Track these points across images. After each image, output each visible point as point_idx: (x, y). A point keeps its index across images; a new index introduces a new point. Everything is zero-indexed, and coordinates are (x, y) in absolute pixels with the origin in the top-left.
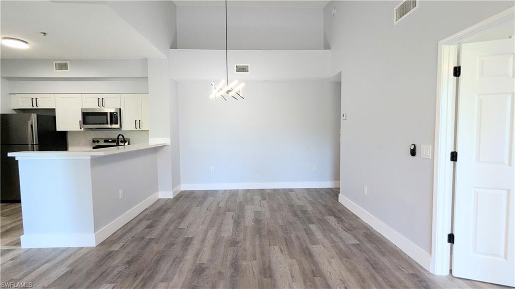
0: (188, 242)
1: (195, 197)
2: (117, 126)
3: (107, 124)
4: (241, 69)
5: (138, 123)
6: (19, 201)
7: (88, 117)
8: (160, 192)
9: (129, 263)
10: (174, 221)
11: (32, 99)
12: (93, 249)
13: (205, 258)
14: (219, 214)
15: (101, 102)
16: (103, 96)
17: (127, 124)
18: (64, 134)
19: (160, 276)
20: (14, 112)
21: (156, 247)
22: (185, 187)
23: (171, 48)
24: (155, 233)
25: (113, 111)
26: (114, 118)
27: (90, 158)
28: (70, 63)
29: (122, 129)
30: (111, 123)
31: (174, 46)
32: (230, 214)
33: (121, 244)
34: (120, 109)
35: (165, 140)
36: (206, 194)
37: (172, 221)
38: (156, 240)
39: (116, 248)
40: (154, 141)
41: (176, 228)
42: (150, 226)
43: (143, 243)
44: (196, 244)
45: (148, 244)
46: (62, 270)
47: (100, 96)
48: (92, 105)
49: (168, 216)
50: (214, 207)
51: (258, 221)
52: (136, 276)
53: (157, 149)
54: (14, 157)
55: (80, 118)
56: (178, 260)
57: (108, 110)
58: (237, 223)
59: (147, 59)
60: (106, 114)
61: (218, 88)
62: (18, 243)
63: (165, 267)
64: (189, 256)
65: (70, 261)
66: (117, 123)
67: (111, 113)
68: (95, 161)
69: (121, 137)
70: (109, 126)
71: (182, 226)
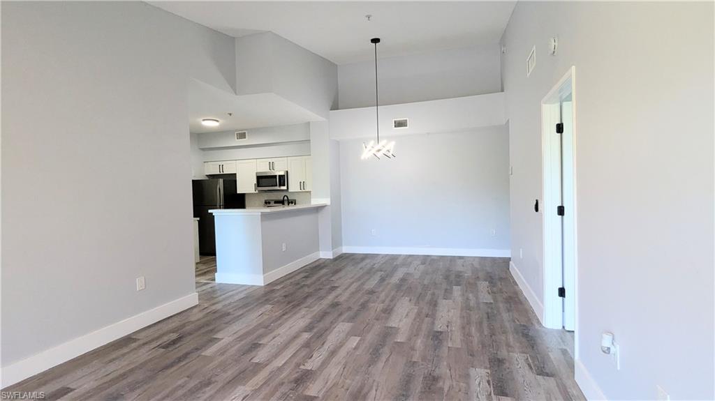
0: (334, 288)
1: (353, 259)
2: (285, 188)
3: (276, 186)
4: (400, 124)
5: (302, 184)
6: (215, 255)
7: (262, 180)
8: (321, 252)
9: (285, 296)
10: (327, 275)
11: (220, 166)
12: (261, 287)
13: (342, 299)
14: (370, 272)
15: (272, 165)
16: (273, 160)
17: (293, 187)
18: (243, 195)
19: (304, 305)
20: (207, 178)
21: (306, 290)
22: (346, 249)
23: (331, 110)
24: (309, 282)
25: (282, 173)
26: (283, 180)
27: (260, 214)
28: (248, 133)
29: (289, 191)
30: (280, 185)
31: (335, 106)
32: (380, 274)
33: (282, 286)
34: (287, 172)
35: (325, 201)
36: (365, 257)
37: (326, 274)
38: (308, 286)
39: (279, 287)
40: (315, 202)
41: (327, 279)
42: (306, 277)
43: (299, 286)
44: (339, 291)
45: (302, 287)
46: (242, 295)
47: (271, 160)
48: (264, 169)
49: (323, 271)
50: (369, 266)
51: (403, 280)
52: (289, 303)
53: (319, 209)
54: (212, 213)
55: (255, 182)
56: (322, 298)
57: (279, 172)
58: (382, 280)
59: (309, 123)
60: (275, 177)
61: (369, 147)
62: (214, 280)
63: (310, 301)
64: (331, 297)
65: (248, 291)
66: (284, 185)
67: (279, 176)
68: (264, 216)
69: (286, 198)
70: (277, 188)
71: (333, 278)
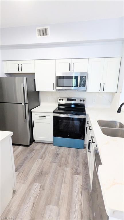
5: (102, 86)
11: (18, 65)
29: (87, 91)
47: (71, 61)
